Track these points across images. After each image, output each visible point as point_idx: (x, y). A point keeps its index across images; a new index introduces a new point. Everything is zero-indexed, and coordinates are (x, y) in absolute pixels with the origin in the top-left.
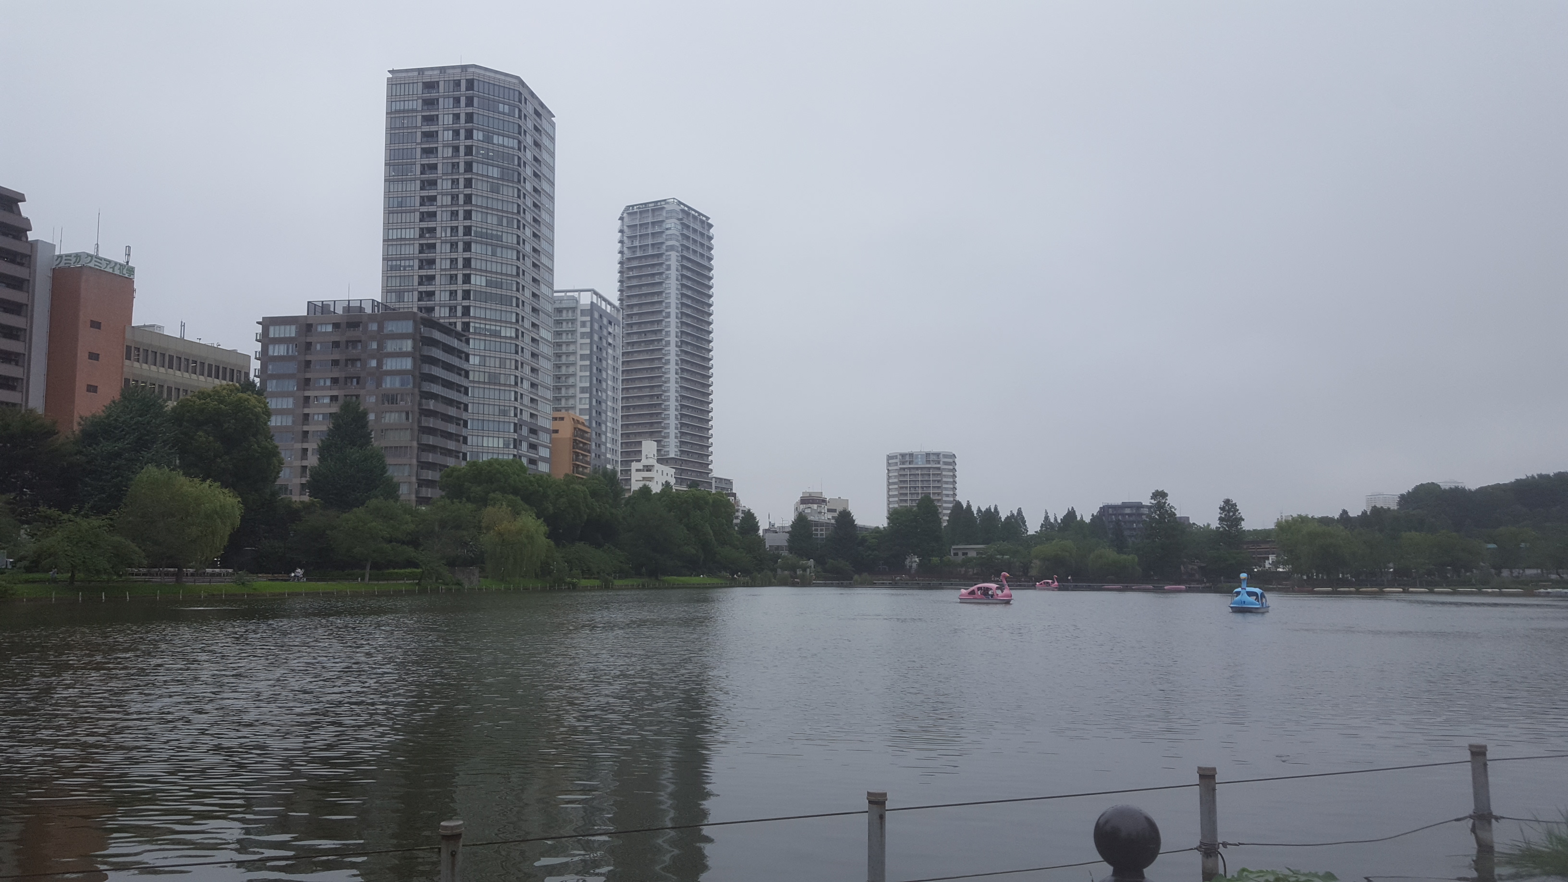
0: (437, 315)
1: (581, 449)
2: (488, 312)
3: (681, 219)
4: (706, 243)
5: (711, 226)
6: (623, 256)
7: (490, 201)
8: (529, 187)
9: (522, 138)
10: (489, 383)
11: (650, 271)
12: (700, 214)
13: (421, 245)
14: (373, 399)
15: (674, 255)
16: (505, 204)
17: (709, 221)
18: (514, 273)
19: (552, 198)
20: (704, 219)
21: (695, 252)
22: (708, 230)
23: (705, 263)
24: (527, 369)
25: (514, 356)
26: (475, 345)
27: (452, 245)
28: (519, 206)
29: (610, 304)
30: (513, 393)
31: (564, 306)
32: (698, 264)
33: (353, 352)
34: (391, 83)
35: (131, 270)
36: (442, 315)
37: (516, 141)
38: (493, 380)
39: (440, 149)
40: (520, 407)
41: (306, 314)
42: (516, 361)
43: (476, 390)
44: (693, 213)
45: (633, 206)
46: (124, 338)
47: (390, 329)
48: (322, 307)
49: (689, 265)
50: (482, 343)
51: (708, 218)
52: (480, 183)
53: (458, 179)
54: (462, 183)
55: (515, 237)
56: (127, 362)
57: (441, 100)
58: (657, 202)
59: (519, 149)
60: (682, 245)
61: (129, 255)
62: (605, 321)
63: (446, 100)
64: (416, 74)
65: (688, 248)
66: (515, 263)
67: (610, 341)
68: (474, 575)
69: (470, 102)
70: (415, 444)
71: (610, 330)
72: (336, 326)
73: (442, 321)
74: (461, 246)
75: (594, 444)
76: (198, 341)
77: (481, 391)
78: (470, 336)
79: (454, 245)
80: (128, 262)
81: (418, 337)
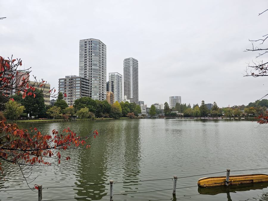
2: (95, 76)
4: (137, 64)
7: (95, 59)
8: (101, 57)
13: (85, 67)
15: (131, 66)
17: (138, 61)
23: (137, 67)
27: (89, 66)
28: (99, 60)
29: (121, 75)
33: (72, 84)
34: (80, 42)
39: (87, 52)
40: (100, 91)
41: (65, 78)
42: (99, 84)
44: (135, 60)
45: (125, 59)
47: (77, 80)
48: (68, 77)
49: (134, 68)
50: (94, 81)
52: (93, 57)
54: (90, 57)
55: (99, 65)
58: (129, 58)
59: (99, 51)
63: (88, 44)
64: (84, 40)
65: (134, 65)
67: (120, 80)
69: (91, 44)
72: (69, 80)
77: (94, 89)
81: (81, 81)
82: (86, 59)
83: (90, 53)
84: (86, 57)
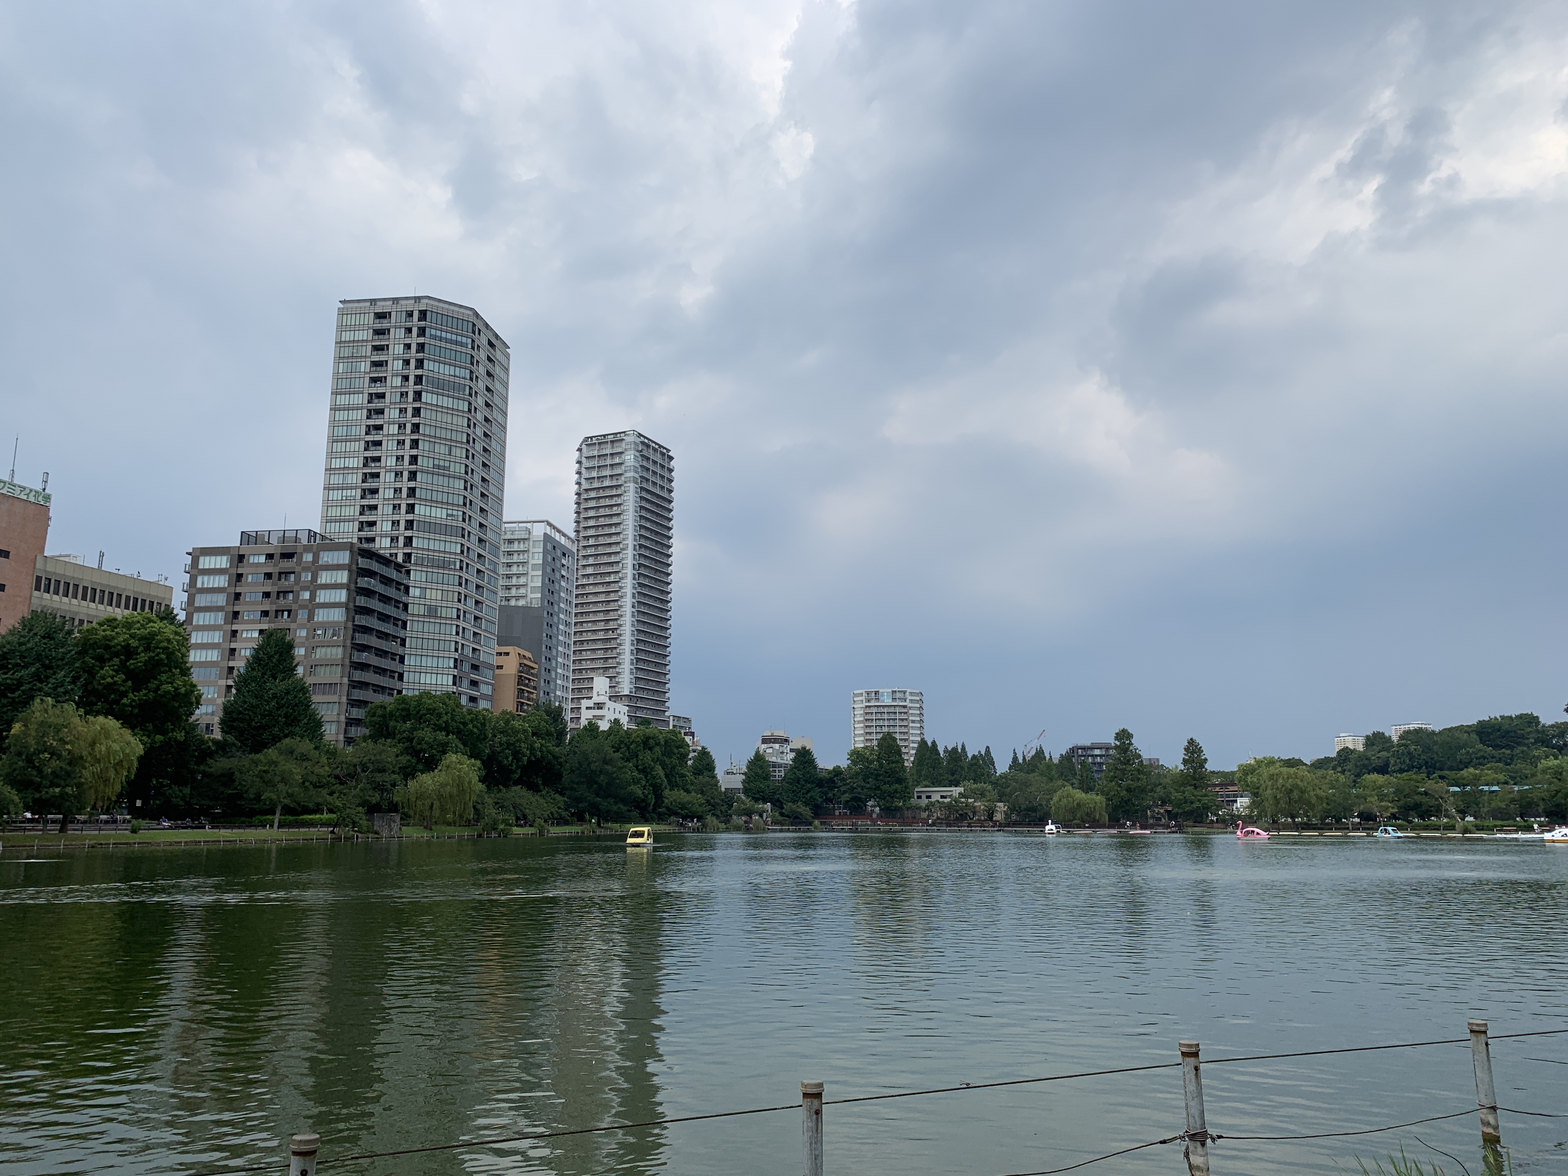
0: (377, 545)
1: (527, 685)
2: (432, 542)
3: (641, 451)
4: (666, 475)
5: (671, 458)
6: (580, 487)
7: (438, 430)
8: (480, 416)
9: (474, 368)
10: (429, 616)
11: (608, 502)
12: (660, 446)
13: (365, 474)
14: (304, 633)
15: (631, 486)
16: (454, 433)
17: (670, 454)
18: (461, 503)
19: (504, 428)
20: (665, 451)
21: (654, 483)
22: (669, 463)
23: (666, 495)
24: (471, 603)
25: (457, 588)
26: (416, 576)
27: (396, 475)
28: (468, 435)
29: (564, 535)
30: (454, 627)
31: (516, 537)
32: (658, 496)
33: (284, 584)
34: (341, 313)
35: (48, 498)
36: (383, 546)
37: (468, 371)
38: (432, 612)
39: (389, 379)
40: (461, 641)
41: (238, 545)
42: (459, 593)
43: (416, 624)
44: (654, 445)
45: (591, 438)
46: (34, 568)
47: (325, 559)
48: (256, 537)
49: (649, 497)
50: (424, 574)
51: (668, 451)
52: (428, 412)
53: (406, 409)
54: (410, 412)
55: (463, 466)
56: (36, 593)
57: (392, 331)
58: (616, 434)
59: (471, 379)
60: (641, 477)
61: (46, 482)
62: (559, 553)
63: (398, 330)
64: (368, 304)
65: (648, 480)
66: (463, 492)
67: (563, 573)
68: (394, 822)
69: (422, 332)
70: (346, 680)
71: (564, 562)
72: (270, 556)
73: (382, 552)
74: (406, 475)
75: (542, 681)
76: (116, 572)
77: (421, 624)
78: (412, 568)
79: (398, 474)
80: (44, 490)
81: (354, 567)
82: (379, 428)
83: (411, 388)
84: (381, 412)
